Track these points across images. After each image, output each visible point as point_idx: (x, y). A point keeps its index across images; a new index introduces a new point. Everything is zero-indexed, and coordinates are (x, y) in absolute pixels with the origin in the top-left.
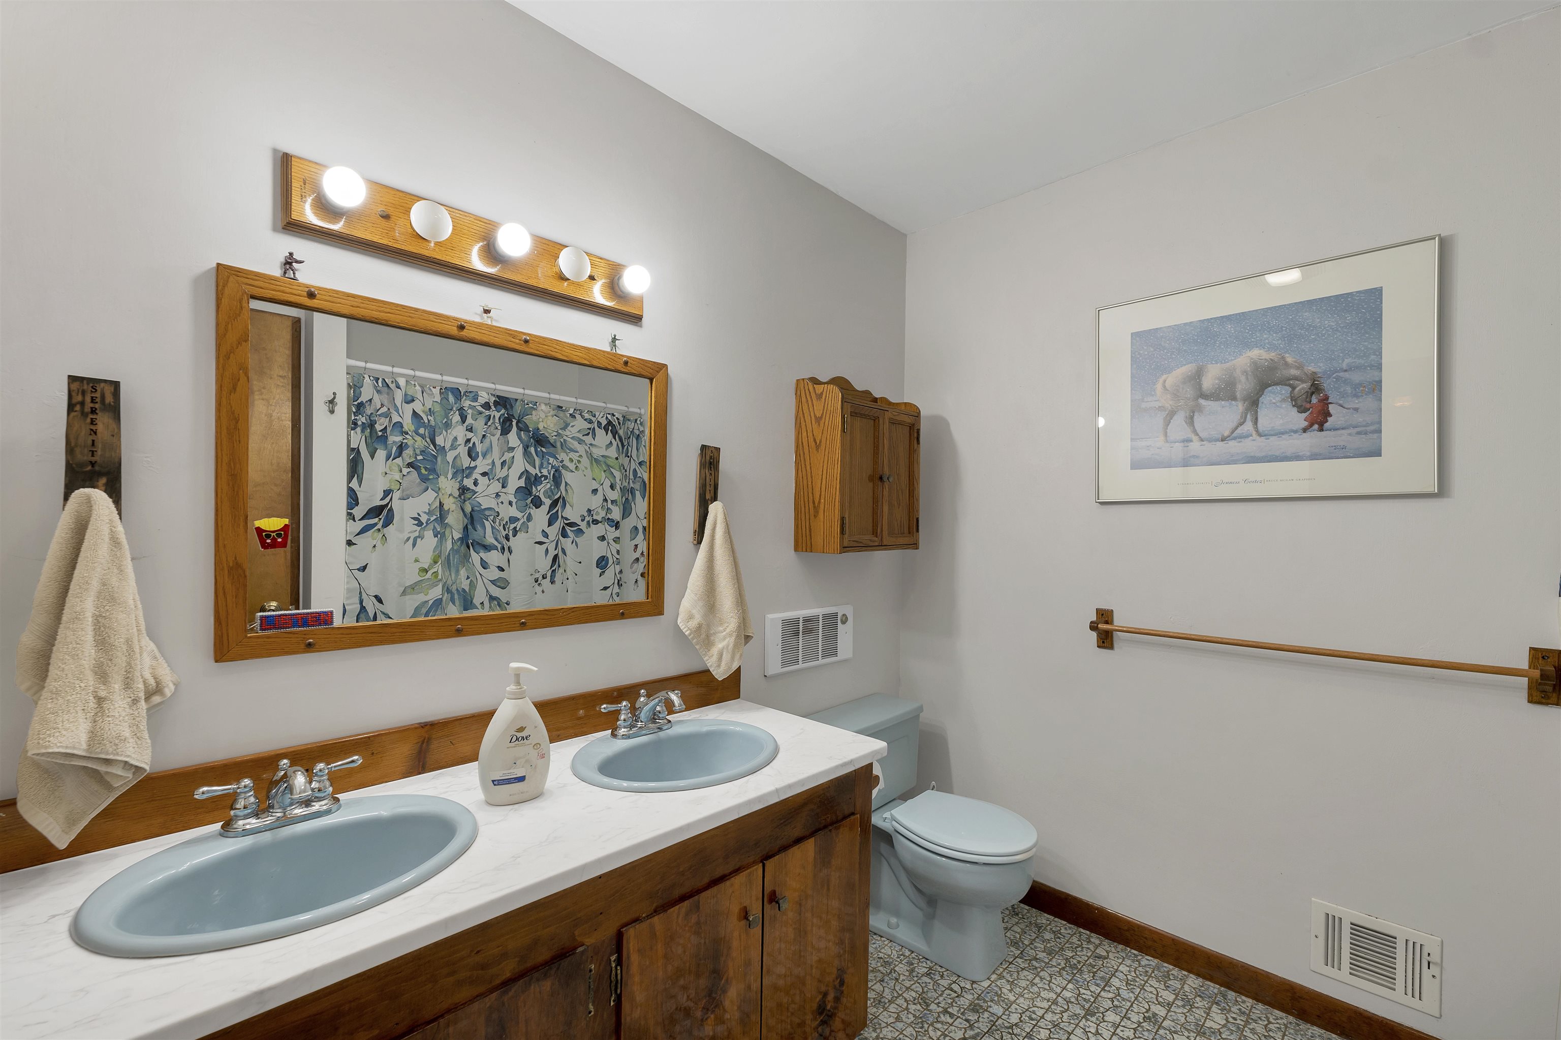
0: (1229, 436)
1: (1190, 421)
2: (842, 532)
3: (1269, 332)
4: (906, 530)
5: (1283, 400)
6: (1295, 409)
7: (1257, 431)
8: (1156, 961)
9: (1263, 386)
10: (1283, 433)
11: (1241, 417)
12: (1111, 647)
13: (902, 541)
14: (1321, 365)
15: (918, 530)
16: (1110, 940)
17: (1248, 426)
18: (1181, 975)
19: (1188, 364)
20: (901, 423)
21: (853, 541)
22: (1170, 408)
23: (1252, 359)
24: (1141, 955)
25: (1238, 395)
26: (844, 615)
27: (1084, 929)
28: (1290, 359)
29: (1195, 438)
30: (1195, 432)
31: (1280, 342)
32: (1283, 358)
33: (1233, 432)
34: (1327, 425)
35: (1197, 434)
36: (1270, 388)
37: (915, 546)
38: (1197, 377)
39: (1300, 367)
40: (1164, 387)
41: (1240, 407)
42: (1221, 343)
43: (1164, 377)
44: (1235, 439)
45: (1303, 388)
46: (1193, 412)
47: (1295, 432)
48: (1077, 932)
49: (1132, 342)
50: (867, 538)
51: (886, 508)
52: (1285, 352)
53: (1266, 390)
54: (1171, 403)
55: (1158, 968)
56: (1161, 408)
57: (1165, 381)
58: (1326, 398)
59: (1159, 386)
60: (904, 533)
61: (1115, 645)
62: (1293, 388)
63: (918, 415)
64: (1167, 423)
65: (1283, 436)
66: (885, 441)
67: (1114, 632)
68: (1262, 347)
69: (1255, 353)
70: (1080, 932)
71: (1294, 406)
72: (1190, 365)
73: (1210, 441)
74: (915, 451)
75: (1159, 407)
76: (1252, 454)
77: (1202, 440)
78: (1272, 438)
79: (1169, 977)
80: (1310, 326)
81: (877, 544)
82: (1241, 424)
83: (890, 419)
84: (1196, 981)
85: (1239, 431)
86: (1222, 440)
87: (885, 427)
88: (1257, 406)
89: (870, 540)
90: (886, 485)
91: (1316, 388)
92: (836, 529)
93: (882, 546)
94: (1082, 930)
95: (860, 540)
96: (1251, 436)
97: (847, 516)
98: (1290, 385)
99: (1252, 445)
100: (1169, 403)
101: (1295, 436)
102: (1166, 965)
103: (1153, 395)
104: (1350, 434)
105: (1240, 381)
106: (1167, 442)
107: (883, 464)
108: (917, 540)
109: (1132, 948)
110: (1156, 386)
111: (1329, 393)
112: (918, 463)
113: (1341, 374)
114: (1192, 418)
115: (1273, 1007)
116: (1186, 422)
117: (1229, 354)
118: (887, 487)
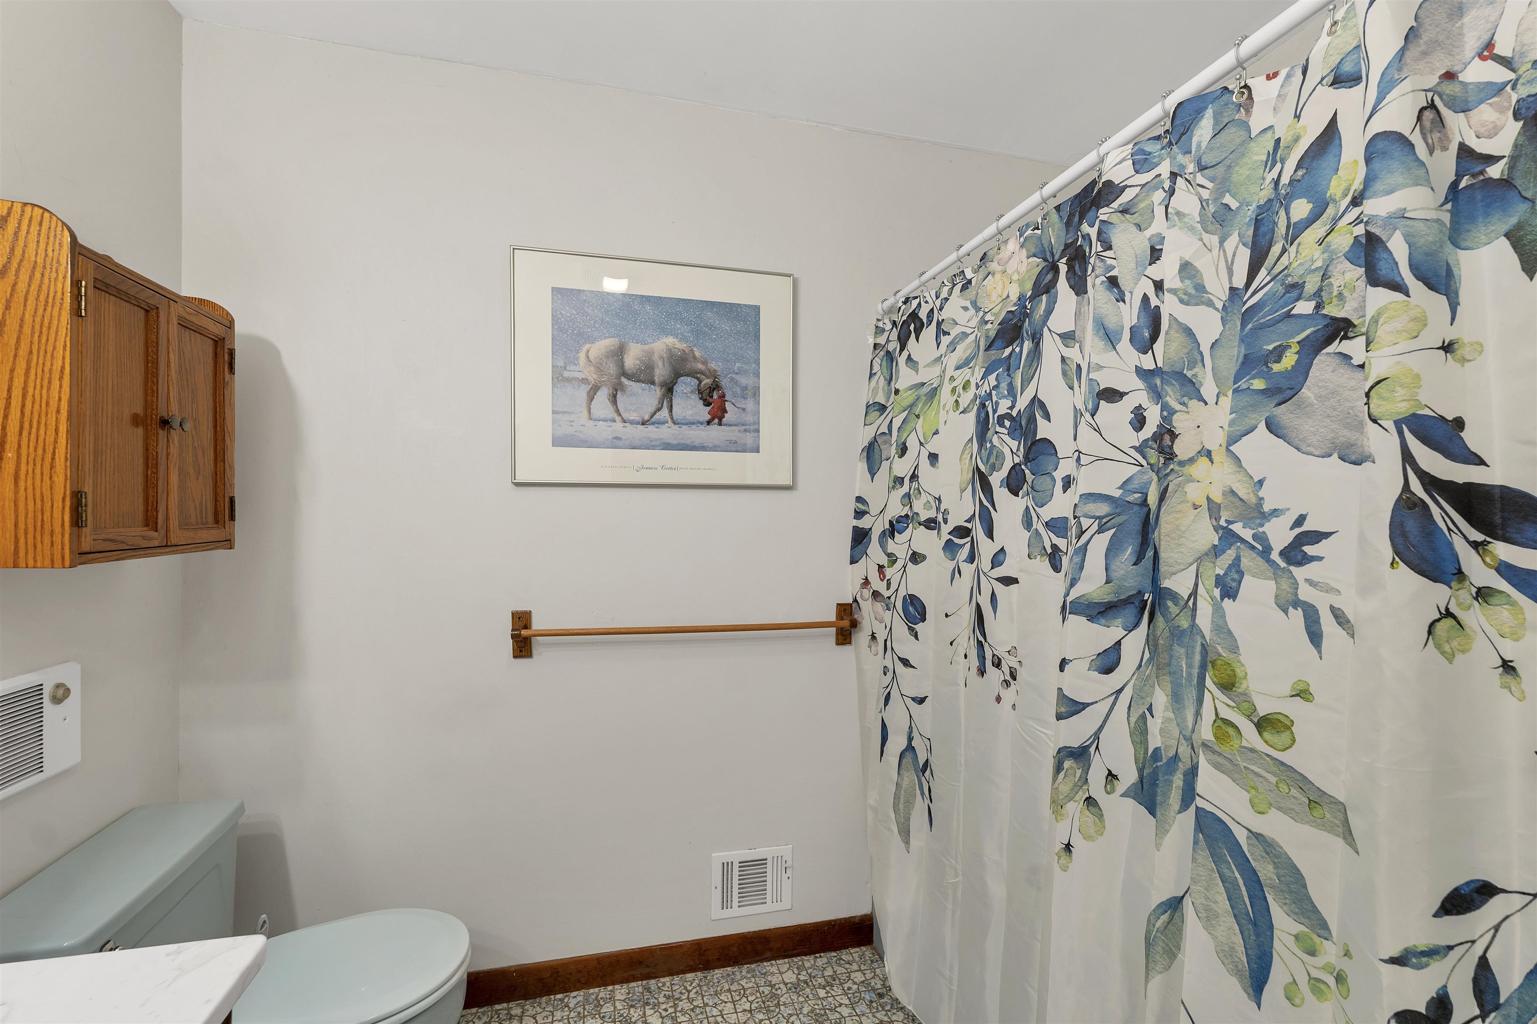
0: (649, 421)
1: (614, 399)
2: (77, 520)
3: (681, 322)
4: (211, 518)
5: (692, 392)
6: (701, 402)
7: (672, 419)
8: (581, 993)
9: (677, 375)
10: (693, 423)
11: (659, 402)
12: (529, 655)
13: (205, 535)
14: (720, 364)
15: (232, 518)
16: (531, 999)
17: (664, 413)
18: (608, 993)
19: (611, 337)
20: (198, 331)
21: (104, 540)
22: (593, 382)
23: (668, 346)
24: (566, 996)
25: (656, 379)
26: (58, 686)
27: (499, 1004)
28: (697, 354)
29: (618, 418)
30: (618, 411)
31: (690, 334)
32: (692, 350)
33: (652, 417)
34: (724, 420)
35: (620, 415)
36: (682, 378)
37: (228, 543)
38: (619, 353)
39: (705, 363)
40: (588, 357)
41: (658, 392)
42: (641, 323)
43: (587, 346)
44: (653, 424)
45: (707, 384)
46: (616, 390)
47: (702, 423)
48: (494, 1012)
49: (553, 298)
50: (136, 533)
51: (174, 478)
52: (694, 346)
53: (679, 379)
54: (595, 376)
55: (586, 1000)
56: (585, 381)
57: (588, 351)
58: (723, 396)
59: (582, 355)
60: (207, 523)
61: (534, 652)
62: (700, 382)
63: (230, 324)
64: (591, 398)
65: (693, 427)
66: (172, 356)
67: (533, 638)
68: (675, 336)
69: (670, 341)
70: (497, 1011)
71: (700, 399)
72: (613, 339)
73: (632, 424)
74: (224, 384)
75: (583, 379)
76: (668, 441)
77: (625, 422)
78: (684, 427)
79: (599, 1004)
80: (712, 325)
81: (156, 543)
82: (659, 409)
83: (180, 318)
84: (622, 991)
85: (657, 416)
86: (643, 424)
87: (169, 330)
88: (672, 394)
89: (143, 537)
90: (175, 435)
91: (716, 386)
92: (57, 514)
93: (167, 547)
94: (497, 1007)
95: (119, 538)
96: (667, 422)
97: (88, 488)
98: (697, 378)
99: (667, 432)
100: (592, 377)
101: (702, 427)
102: (591, 991)
103: (576, 365)
104: (739, 431)
105: (658, 366)
106: (591, 419)
107: (168, 397)
108: (232, 534)
109: (555, 994)
110: (579, 355)
111: (725, 391)
112: (232, 406)
113: (734, 376)
114: (615, 396)
115: (684, 972)
116: (609, 400)
117: (649, 336)
118: (176, 439)
